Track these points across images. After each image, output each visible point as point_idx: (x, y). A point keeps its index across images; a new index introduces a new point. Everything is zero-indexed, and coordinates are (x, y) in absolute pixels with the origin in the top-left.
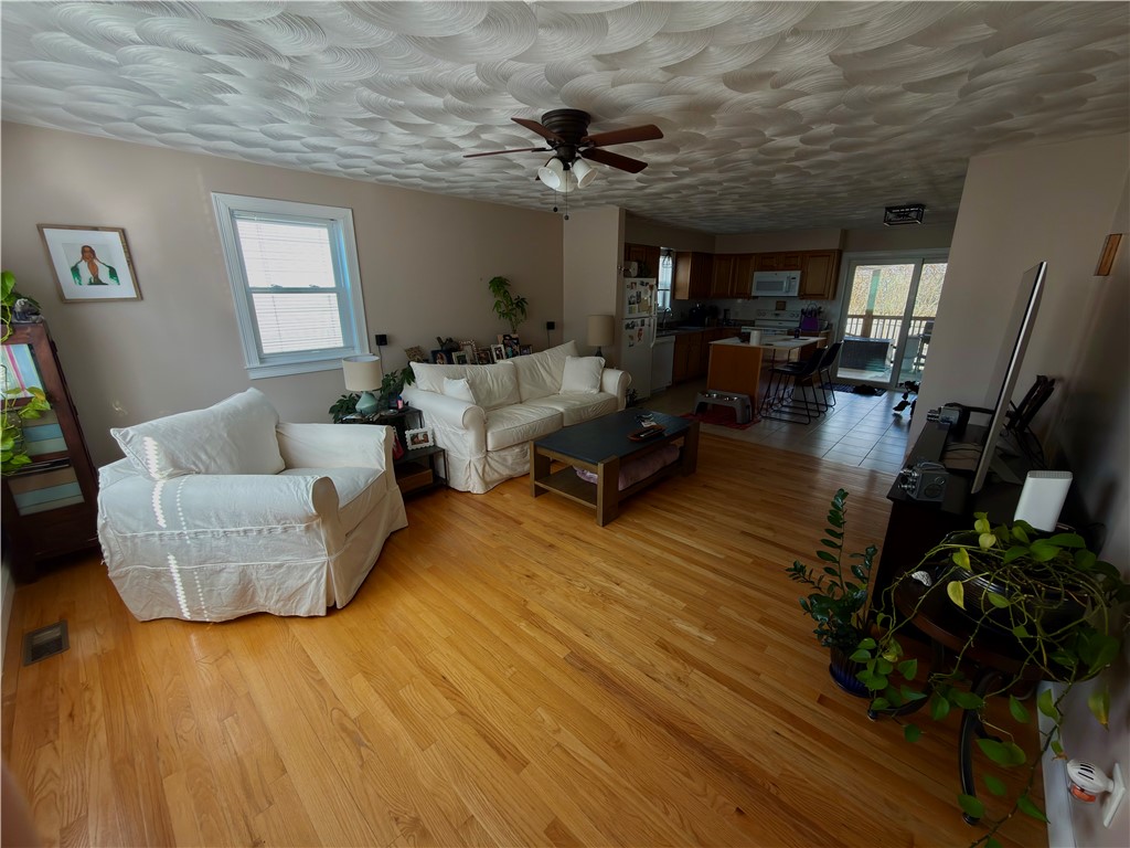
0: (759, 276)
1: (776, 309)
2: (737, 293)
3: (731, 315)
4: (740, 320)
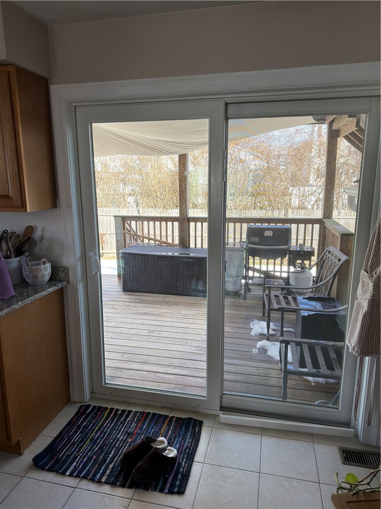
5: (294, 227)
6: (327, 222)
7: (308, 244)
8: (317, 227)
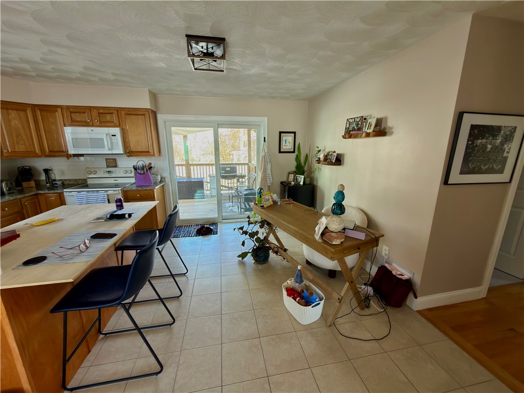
1: (108, 167)
2: (50, 151)
3: (57, 176)
4: (69, 180)
5: (237, 166)
6: (250, 164)
7: (243, 173)
8: (246, 166)
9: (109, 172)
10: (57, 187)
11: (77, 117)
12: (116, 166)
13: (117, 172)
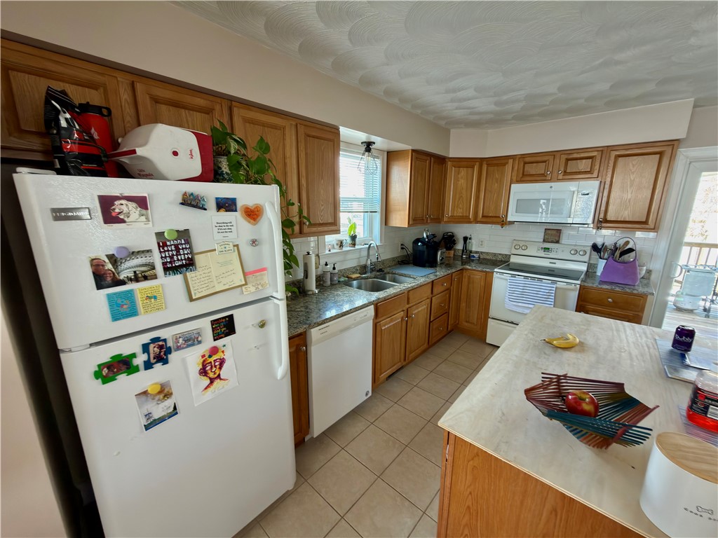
0: (520, 191)
1: (544, 241)
2: (483, 216)
3: (474, 247)
4: (487, 253)
9: (546, 249)
10: (473, 261)
11: (531, 169)
12: (558, 242)
13: (559, 251)
